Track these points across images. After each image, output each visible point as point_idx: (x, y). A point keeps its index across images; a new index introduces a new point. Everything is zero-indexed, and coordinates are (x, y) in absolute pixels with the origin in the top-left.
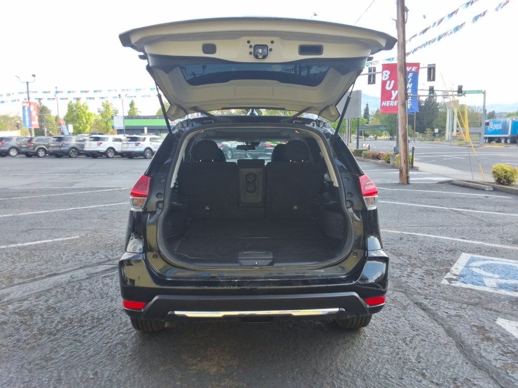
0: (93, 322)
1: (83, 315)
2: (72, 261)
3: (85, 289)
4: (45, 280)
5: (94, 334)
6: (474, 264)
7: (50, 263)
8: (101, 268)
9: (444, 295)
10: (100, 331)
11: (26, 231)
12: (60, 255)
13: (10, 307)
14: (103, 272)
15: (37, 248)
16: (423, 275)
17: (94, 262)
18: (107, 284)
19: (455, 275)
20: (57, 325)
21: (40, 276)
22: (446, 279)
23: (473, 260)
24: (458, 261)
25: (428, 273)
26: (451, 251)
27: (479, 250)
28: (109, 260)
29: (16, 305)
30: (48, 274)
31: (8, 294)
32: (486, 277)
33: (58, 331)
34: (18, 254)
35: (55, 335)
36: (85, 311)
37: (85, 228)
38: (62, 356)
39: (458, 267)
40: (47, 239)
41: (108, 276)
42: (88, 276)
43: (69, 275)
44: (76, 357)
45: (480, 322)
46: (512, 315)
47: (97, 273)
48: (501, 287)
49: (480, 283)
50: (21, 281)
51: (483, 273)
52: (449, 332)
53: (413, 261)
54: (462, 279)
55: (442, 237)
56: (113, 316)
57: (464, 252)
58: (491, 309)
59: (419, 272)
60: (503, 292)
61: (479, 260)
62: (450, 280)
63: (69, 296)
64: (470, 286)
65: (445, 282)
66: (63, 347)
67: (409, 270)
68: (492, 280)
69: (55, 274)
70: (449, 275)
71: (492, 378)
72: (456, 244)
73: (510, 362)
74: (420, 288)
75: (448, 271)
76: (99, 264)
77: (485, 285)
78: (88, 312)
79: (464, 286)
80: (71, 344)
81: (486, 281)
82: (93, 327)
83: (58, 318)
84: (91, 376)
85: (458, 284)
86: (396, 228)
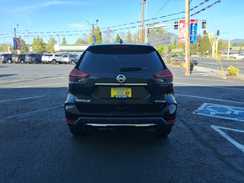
0: (53, 125)
1: (49, 123)
2: (42, 105)
3: (49, 115)
4: (32, 112)
5: (54, 129)
6: (208, 107)
7: (33, 106)
8: (54, 108)
9: (193, 117)
10: (56, 128)
11: (21, 94)
12: (37, 103)
13: (19, 121)
14: (55, 109)
15: (26, 100)
16: (186, 110)
17: (51, 105)
18: (57, 113)
19: (199, 110)
20: (39, 126)
21: (30, 110)
22: (195, 112)
23: (208, 105)
24: (202, 106)
25: (188, 110)
26: (200, 102)
27: (212, 102)
28: (58, 105)
29: (22, 120)
30: (33, 109)
31: (18, 117)
32: (212, 111)
33: (40, 128)
34: (19, 102)
35: (39, 129)
36: (50, 122)
37: (46, 93)
38: (43, 135)
39: (201, 108)
40: (30, 97)
41: (57, 110)
42: (49, 110)
43: (41, 110)
44: (48, 136)
45: (204, 126)
46: (218, 124)
47: (53, 109)
48: (216, 115)
49: (209, 113)
50: (22, 112)
51: (211, 110)
52: (191, 129)
53: (183, 106)
54: (202, 112)
55: (197, 97)
56: (61, 123)
57: (205, 102)
58: (210, 122)
59: (184, 109)
60: (217, 116)
61: (211, 105)
62: (196, 112)
63: (43, 117)
64: (204, 114)
65: (194, 113)
66: (43, 133)
67: (180, 109)
68: (213, 112)
69: (36, 110)
70: (196, 111)
71: (203, 143)
72: (203, 100)
73: (211, 139)
74: (183, 115)
75: (197, 109)
76: (53, 106)
77: (210, 114)
78: (51, 122)
79: (201, 114)
80: (46, 132)
81: (211, 113)
82: (54, 127)
83: (39, 124)
84: (54, 141)
85: (199, 114)
86: (179, 94)
